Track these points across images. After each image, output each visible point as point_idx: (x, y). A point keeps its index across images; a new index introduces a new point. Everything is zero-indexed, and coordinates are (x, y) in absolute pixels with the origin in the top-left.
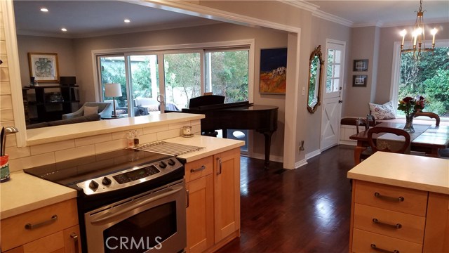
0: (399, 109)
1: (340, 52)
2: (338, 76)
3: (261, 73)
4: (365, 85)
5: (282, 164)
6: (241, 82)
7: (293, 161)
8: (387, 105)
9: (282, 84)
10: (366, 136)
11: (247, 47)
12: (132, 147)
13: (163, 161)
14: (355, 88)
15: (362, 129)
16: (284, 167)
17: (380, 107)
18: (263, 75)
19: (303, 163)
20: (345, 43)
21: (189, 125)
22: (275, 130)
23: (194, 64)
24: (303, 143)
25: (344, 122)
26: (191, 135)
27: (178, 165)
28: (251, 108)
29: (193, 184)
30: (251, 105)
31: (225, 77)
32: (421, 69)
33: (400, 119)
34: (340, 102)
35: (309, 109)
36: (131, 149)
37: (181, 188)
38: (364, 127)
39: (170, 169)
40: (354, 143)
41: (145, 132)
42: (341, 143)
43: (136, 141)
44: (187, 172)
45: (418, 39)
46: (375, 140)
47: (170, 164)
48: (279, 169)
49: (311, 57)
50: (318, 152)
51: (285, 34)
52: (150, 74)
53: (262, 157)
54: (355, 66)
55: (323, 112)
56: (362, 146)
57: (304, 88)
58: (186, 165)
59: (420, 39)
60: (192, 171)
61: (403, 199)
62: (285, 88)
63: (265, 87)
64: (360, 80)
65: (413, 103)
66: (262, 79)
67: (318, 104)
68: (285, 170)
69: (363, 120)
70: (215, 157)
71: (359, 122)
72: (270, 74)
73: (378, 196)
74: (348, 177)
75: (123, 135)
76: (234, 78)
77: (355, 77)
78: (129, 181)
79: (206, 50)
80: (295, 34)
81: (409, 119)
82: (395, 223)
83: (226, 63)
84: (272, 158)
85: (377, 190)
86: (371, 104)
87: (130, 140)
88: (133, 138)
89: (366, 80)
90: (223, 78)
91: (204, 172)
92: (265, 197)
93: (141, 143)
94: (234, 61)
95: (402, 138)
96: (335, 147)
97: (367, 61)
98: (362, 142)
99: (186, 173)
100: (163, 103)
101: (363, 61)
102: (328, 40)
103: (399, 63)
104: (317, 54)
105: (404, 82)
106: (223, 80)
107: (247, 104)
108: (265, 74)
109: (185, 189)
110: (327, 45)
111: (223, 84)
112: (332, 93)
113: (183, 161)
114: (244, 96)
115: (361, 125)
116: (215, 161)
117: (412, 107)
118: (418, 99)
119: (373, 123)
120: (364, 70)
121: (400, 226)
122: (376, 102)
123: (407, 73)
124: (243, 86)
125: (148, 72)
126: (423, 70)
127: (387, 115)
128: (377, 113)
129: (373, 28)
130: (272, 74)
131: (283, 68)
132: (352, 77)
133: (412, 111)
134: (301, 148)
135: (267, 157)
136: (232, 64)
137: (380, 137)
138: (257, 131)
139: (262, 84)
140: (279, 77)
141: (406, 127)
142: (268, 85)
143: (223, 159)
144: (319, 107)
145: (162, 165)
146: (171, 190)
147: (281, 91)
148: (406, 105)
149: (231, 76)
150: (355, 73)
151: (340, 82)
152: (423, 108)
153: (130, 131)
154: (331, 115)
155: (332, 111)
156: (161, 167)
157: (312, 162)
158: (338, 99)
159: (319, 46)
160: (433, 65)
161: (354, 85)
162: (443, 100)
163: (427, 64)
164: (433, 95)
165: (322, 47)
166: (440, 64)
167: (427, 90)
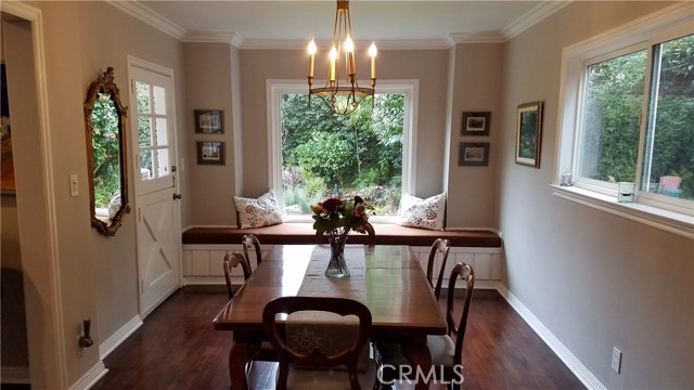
1: (162, 90)
2: (165, 143)
4: (222, 162)
8: (266, 199)
14: (203, 167)
17: (253, 203)
20: (171, 72)
24: (87, 324)
25: (190, 238)
34: (175, 197)
35: (98, 226)
42: (185, 282)
49: (90, 96)
50: (136, 323)
54: (196, 122)
55: (141, 226)
64: (210, 150)
67: (124, 208)
77: (200, 145)
86: (238, 198)
89: (222, 147)
97: (221, 114)
101: (211, 112)
102: (131, 59)
104: (104, 84)
110: (132, 72)
112: (158, 180)
120: (215, 132)
122: (246, 194)
126: (293, 131)
128: (250, 216)
129: (225, 48)
132: (195, 145)
134: (85, 339)
144: (126, 218)
150: (200, 137)
151: (172, 156)
154: (160, 229)
155: (162, 220)
158: (172, 191)
159: (110, 70)
160: (306, 125)
161: (201, 161)
162: (322, 175)
163: (297, 122)
164: (310, 168)
165: (115, 74)
166: (313, 123)
167: (301, 160)
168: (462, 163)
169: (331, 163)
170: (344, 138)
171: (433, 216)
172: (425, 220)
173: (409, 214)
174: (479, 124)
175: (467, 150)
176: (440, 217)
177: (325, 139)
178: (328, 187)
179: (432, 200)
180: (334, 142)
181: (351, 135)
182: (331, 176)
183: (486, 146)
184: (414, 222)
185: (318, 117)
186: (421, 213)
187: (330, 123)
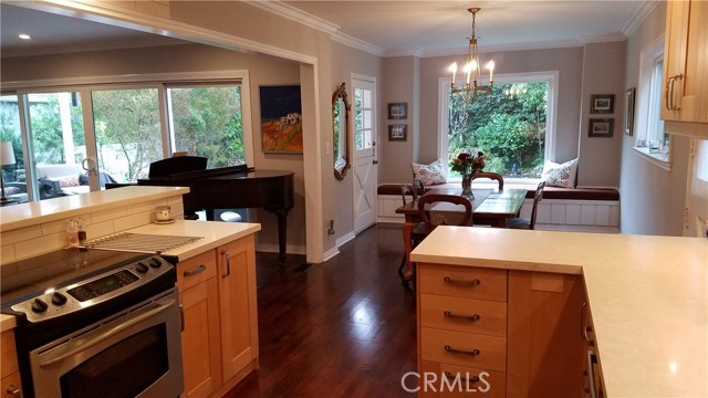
0: (453, 169)
1: (369, 92)
2: (370, 127)
3: (262, 122)
4: (405, 139)
5: (305, 256)
6: (221, 134)
7: (320, 251)
8: (435, 165)
9: (297, 138)
10: (416, 208)
11: (237, 82)
12: (77, 245)
13: (141, 261)
14: (392, 143)
15: (409, 199)
16: (309, 260)
17: (425, 167)
18: (266, 124)
19: (334, 252)
20: (375, 79)
21: (165, 204)
22: (292, 206)
23: (138, 106)
24: (332, 223)
25: (382, 191)
26: (170, 221)
27: (166, 268)
28: (251, 176)
29: (189, 295)
30: (251, 170)
31: (194, 126)
32: (471, 114)
33: (453, 183)
34: (374, 162)
35: (336, 173)
36: (74, 249)
37: (172, 302)
38: (411, 197)
39: (153, 274)
40: (401, 220)
41: (95, 219)
42: (380, 220)
43: (82, 236)
44: (180, 277)
45: (472, 75)
46: (428, 213)
47: (152, 266)
48: (301, 263)
49: (334, 100)
50: (351, 236)
51: (295, 66)
52: (59, 124)
53: (276, 249)
54: (390, 111)
55: (355, 177)
56: (413, 222)
57: (328, 145)
58: (178, 265)
59: (475, 74)
60: (186, 274)
61: (478, 282)
62: (301, 144)
63: (271, 142)
64: (398, 131)
65: (470, 161)
66: (264, 130)
67: (348, 166)
68: (311, 265)
69: (409, 187)
70: (220, 251)
71: (406, 190)
72: (278, 123)
73: (448, 280)
74: (412, 260)
75: (58, 227)
76: (209, 127)
77: (391, 127)
78: (94, 296)
79: (167, 84)
80: (310, 66)
81: (466, 183)
82: (472, 313)
83: (193, 104)
84: (290, 250)
85: (447, 274)
86: (414, 164)
87: (71, 235)
88: (77, 230)
89: (405, 130)
90: (189, 127)
91: (204, 275)
92: (288, 307)
93: (91, 237)
94: (207, 102)
95: (461, 208)
96: (373, 226)
97: (406, 105)
98: (411, 216)
99: (178, 277)
100: (93, 171)
101: (399, 105)
102: (353, 75)
103: (446, 107)
104: (340, 93)
105: (450, 133)
106: (189, 130)
107: (244, 169)
108: (269, 124)
109: (177, 303)
110: (353, 83)
111: (192, 137)
112: (364, 150)
113: (173, 260)
114: (228, 156)
115: (407, 194)
116: (220, 257)
117: (469, 166)
118: (476, 156)
119: (421, 191)
120: (401, 118)
121: (478, 317)
122: (420, 162)
123: (454, 119)
124: (224, 140)
125: (56, 120)
126: (474, 115)
127: (436, 179)
128: (422, 177)
129: (411, 58)
130: (280, 123)
131: (296, 114)
132: (387, 128)
133: (469, 171)
134: (330, 230)
135: (283, 248)
136: (203, 106)
137: (433, 209)
138: (266, 209)
139: (266, 138)
140: (290, 128)
141: (464, 193)
142: (276, 139)
143: (231, 253)
144: (348, 171)
145: (141, 268)
146: (158, 306)
147: (296, 150)
148: (462, 164)
149: (204, 125)
150: (391, 122)
151: (373, 135)
152: (483, 167)
153: (71, 219)
154: (365, 181)
155: (366, 176)
156: (139, 271)
157: (346, 250)
158: (372, 159)
159: (343, 84)
160: (487, 107)
161: (391, 139)
162: (501, 155)
163: (478, 106)
164: (488, 149)
165: (346, 86)
166: (494, 106)
167: (480, 142)
168: (591, 134)
169: (510, 144)
170: (525, 119)
171: (566, 176)
172: (559, 180)
173: (548, 176)
174: (606, 104)
175: (595, 124)
176: (572, 177)
177: (505, 120)
178: (506, 167)
179: (567, 164)
180: (514, 122)
181: (532, 116)
182: (510, 157)
183: (611, 121)
184: (550, 182)
185: (499, 100)
186: (556, 175)
187: (511, 105)
